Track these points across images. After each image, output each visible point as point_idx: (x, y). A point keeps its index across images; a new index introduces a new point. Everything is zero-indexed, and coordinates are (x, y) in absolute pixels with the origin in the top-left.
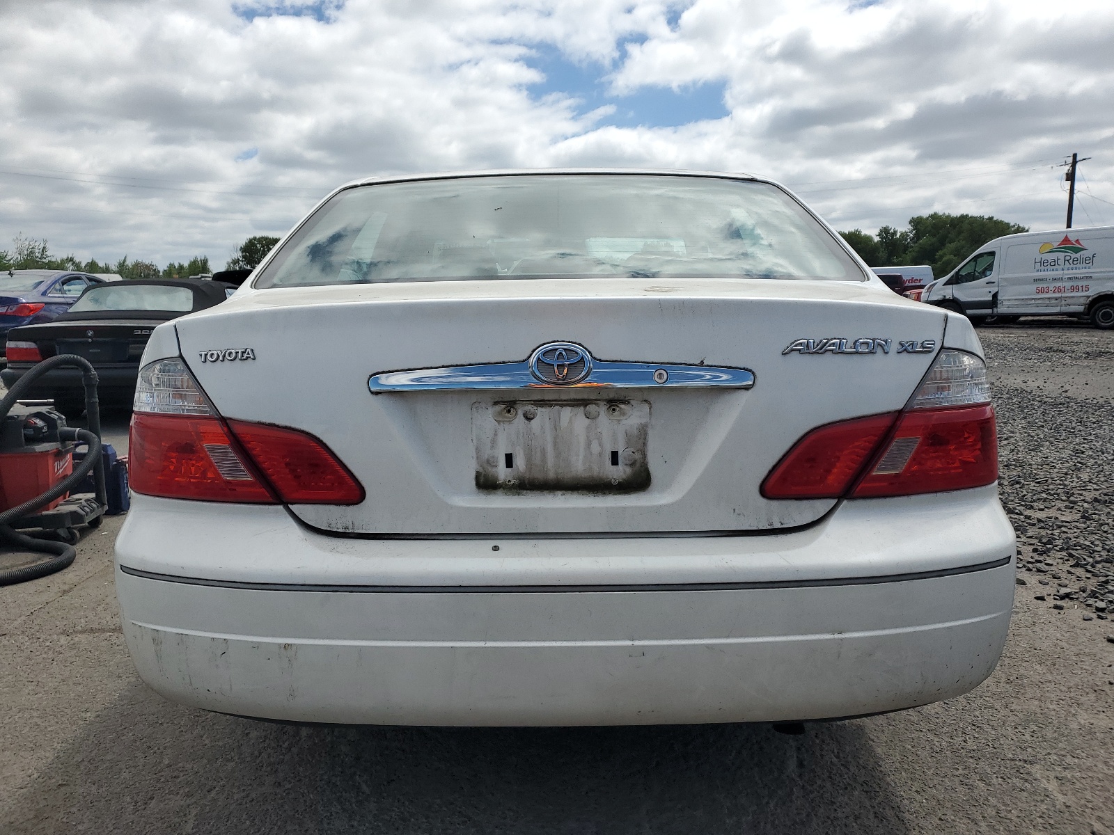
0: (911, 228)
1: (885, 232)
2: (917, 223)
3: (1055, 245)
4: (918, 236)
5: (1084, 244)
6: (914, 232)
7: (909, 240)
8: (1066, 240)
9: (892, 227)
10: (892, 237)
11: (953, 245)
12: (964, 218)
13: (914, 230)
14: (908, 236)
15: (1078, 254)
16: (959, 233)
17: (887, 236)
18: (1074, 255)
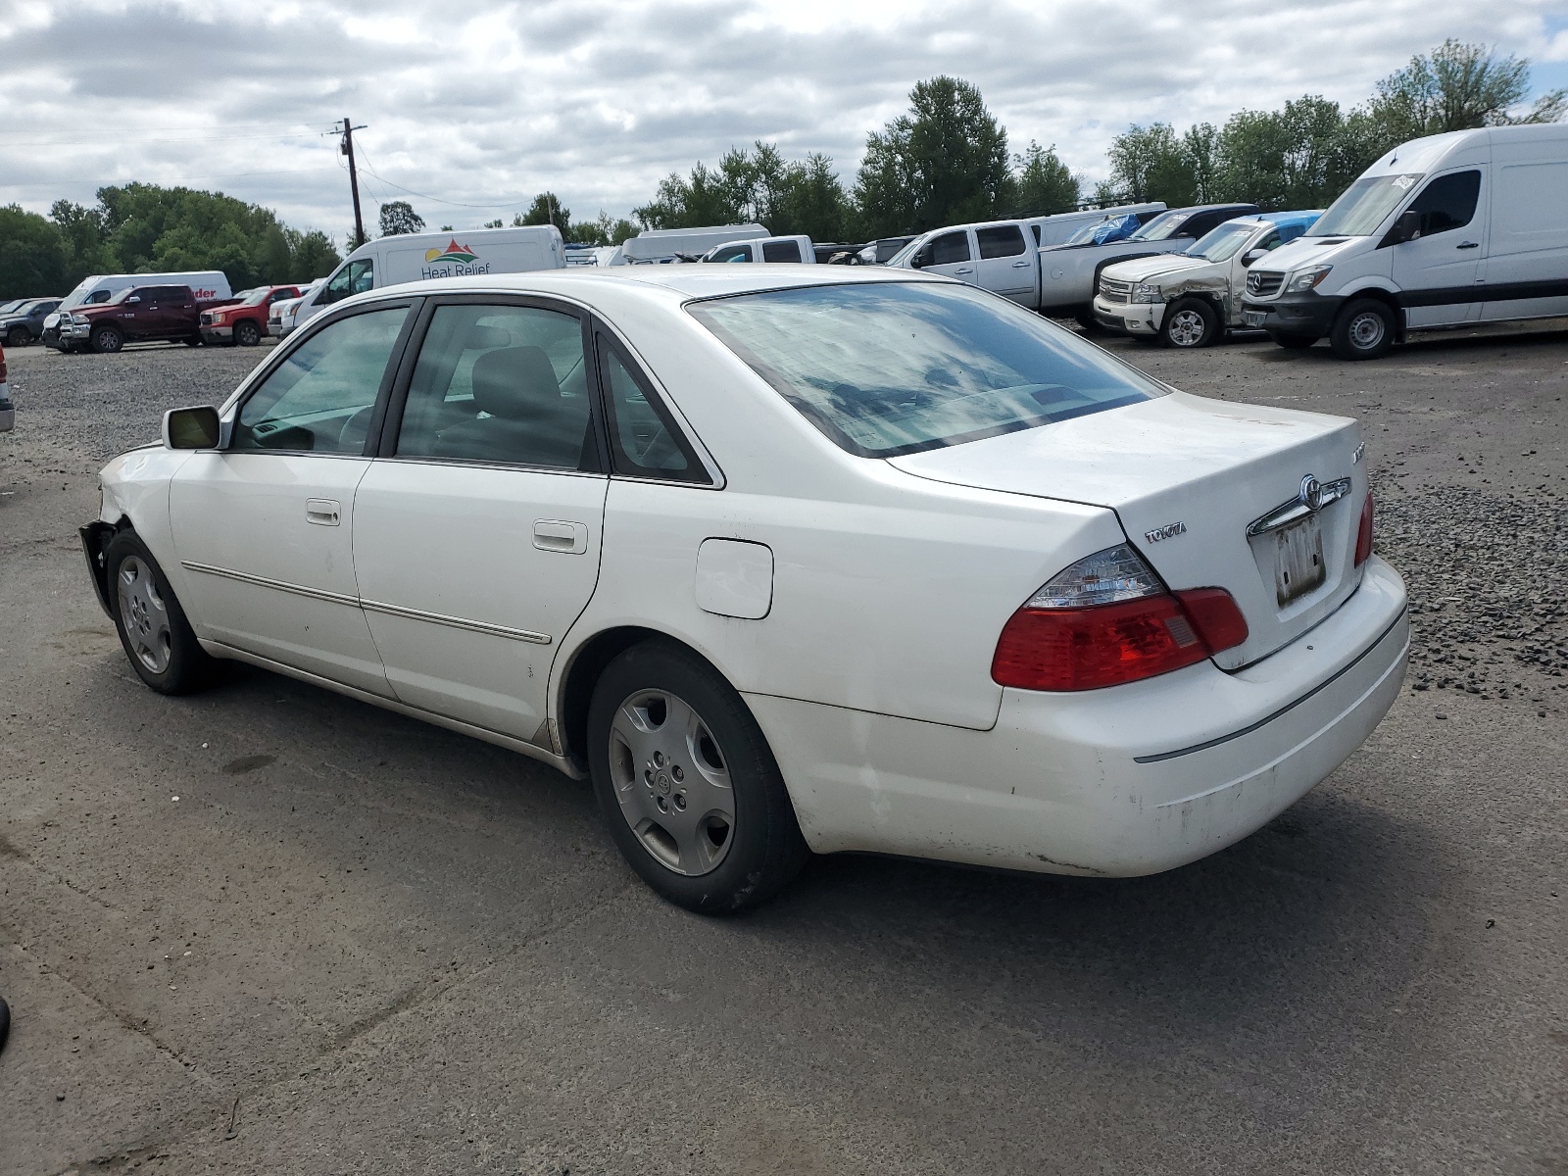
0: (101, 204)
1: (62, 208)
2: (109, 195)
3: (443, 252)
4: (116, 218)
5: (475, 251)
6: (108, 211)
7: (103, 223)
8: (454, 246)
9: (74, 202)
10: (77, 218)
11: (173, 233)
12: (180, 193)
13: (107, 207)
14: (100, 216)
15: (471, 263)
16: (180, 215)
17: (67, 217)
18: (466, 265)
